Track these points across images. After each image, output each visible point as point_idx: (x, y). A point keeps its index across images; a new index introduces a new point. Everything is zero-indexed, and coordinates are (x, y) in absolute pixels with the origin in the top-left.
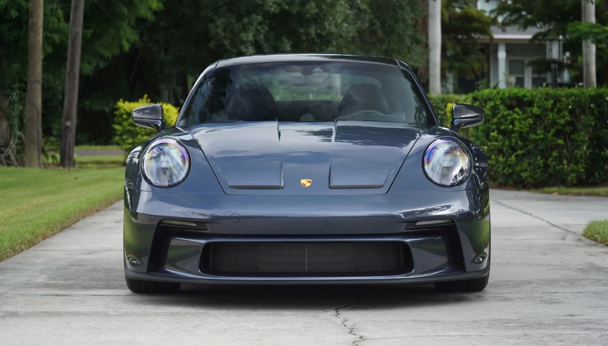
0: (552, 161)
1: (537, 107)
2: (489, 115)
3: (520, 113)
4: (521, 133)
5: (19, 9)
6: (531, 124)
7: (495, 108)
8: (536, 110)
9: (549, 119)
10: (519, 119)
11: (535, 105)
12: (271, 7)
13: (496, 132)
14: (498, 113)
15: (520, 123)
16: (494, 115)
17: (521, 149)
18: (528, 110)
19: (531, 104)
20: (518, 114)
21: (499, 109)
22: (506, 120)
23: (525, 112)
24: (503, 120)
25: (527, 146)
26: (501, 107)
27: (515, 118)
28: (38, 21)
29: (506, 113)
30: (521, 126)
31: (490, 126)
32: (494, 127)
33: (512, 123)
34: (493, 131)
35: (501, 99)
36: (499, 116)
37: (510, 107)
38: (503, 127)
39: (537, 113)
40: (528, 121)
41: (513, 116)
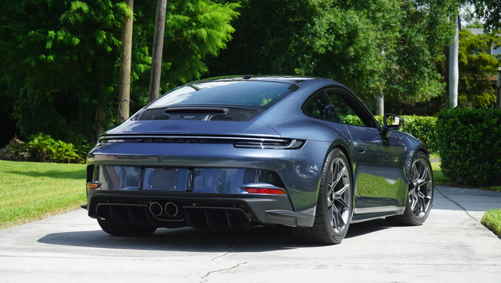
0: (497, 166)
1: (486, 123)
2: (450, 129)
3: (473, 128)
4: (474, 143)
5: (113, 45)
6: (481, 136)
7: (454, 124)
8: (485, 125)
9: (494, 132)
10: (472, 132)
11: (485, 122)
13: (455, 143)
14: (457, 128)
15: (473, 136)
16: (454, 130)
17: (474, 156)
18: (479, 125)
19: (481, 121)
20: (472, 129)
21: (457, 125)
22: (463, 133)
23: (476, 127)
24: (460, 133)
25: (478, 153)
26: (459, 123)
27: (469, 132)
28: (127, 54)
29: (462, 127)
30: (473, 138)
31: (451, 137)
32: (454, 139)
33: (467, 135)
34: (453, 142)
35: (459, 117)
36: (457, 129)
37: (466, 123)
38: (460, 139)
39: (485, 127)
40: (478, 134)
41: (468, 130)
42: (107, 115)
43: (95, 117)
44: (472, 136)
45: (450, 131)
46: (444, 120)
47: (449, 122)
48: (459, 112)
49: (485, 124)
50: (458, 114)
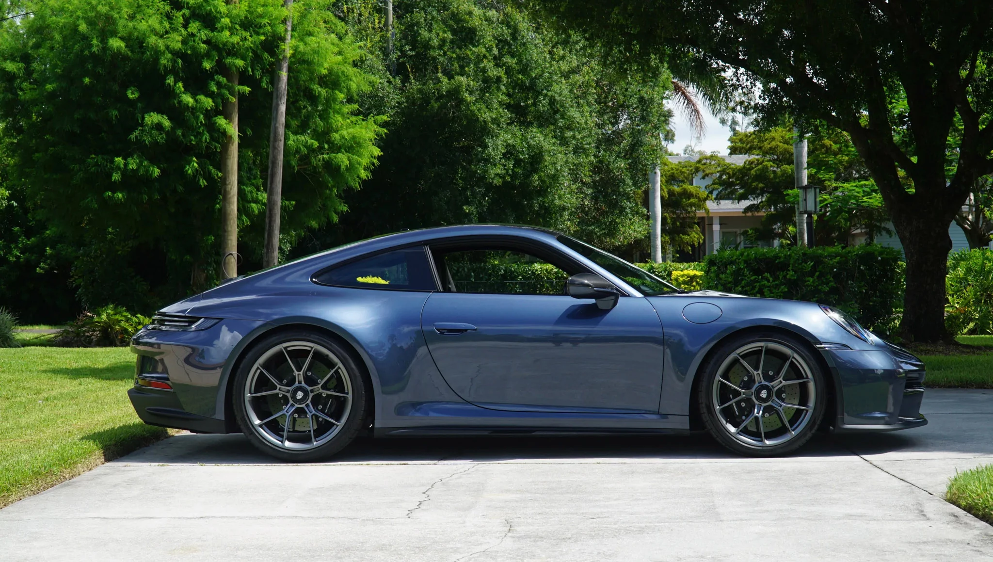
1: (793, 270)
2: (730, 283)
3: (771, 279)
5: (209, 177)
9: (808, 286)
10: (769, 287)
11: (790, 269)
12: (493, 179)
14: (742, 280)
18: (781, 275)
19: (784, 266)
20: (768, 281)
21: (743, 275)
23: (776, 278)
26: (746, 271)
27: (764, 285)
28: (231, 189)
29: (753, 278)
35: (745, 262)
37: (757, 272)
39: (793, 278)
40: (780, 289)
41: (763, 283)
42: (207, 276)
43: (190, 280)
44: (769, 292)
45: (729, 285)
46: (719, 268)
47: (728, 271)
48: (746, 254)
49: (791, 273)
50: (744, 258)
